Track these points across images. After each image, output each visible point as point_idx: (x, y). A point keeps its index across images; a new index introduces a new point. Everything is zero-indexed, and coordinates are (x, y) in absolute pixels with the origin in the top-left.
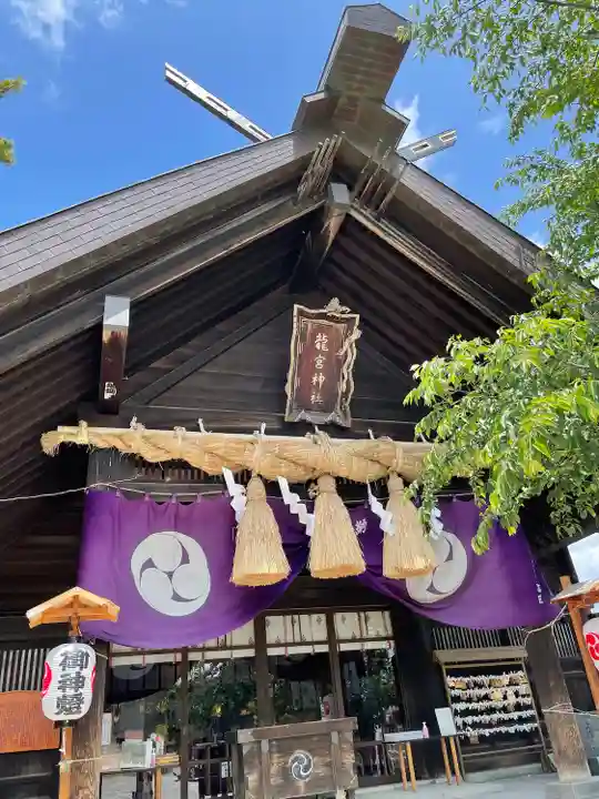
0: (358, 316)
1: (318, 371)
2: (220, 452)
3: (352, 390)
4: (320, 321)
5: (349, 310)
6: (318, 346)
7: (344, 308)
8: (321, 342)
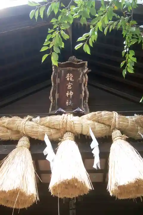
0: (86, 62)
1: (69, 90)
2: (5, 125)
3: (88, 96)
4: (68, 68)
5: (81, 60)
6: (68, 79)
7: (79, 60)
8: (69, 77)
